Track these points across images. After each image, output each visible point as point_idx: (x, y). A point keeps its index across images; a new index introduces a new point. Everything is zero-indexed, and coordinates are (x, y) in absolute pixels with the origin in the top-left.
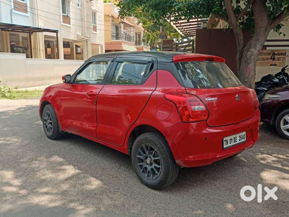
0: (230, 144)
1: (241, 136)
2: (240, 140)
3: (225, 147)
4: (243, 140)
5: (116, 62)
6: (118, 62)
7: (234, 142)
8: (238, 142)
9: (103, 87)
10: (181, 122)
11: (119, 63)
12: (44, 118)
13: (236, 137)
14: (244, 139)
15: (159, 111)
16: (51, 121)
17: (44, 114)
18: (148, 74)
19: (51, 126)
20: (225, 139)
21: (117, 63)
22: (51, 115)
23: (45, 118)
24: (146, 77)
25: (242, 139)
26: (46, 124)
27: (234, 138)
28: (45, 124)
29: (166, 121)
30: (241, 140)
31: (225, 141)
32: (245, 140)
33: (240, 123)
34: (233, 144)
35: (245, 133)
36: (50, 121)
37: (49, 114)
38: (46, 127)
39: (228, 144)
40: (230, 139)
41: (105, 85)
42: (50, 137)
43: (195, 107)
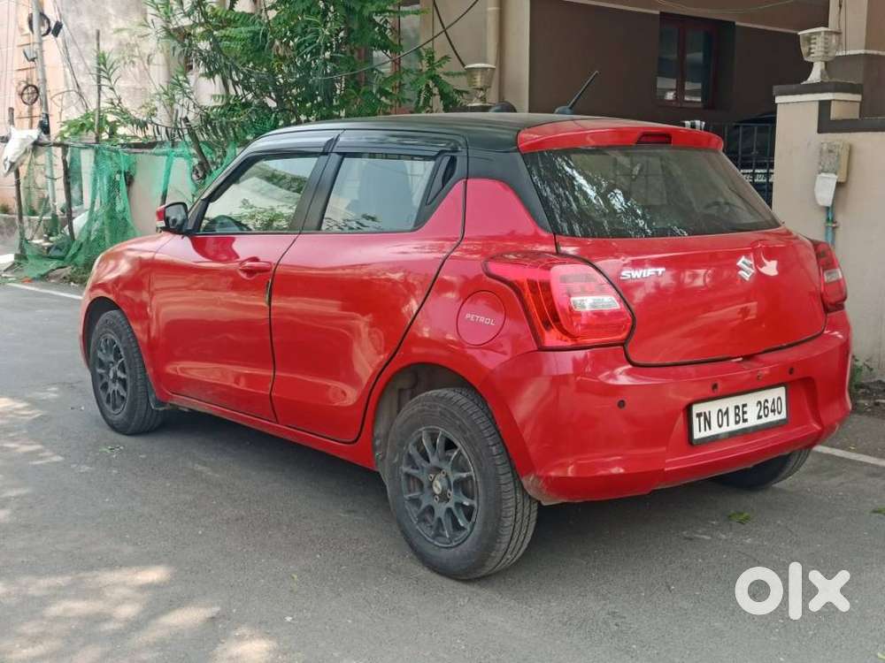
0: (720, 426)
1: (766, 401)
2: (759, 417)
3: (697, 435)
4: (772, 418)
5: (338, 153)
6: (344, 155)
7: (737, 422)
8: (753, 421)
9: (295, 240)
10: (536, 349)
11: (345, 159)
12: (95, 353)
13: (744, 406)
14: (779, 413)
15: (468, 316)
16: (124, 372)
17: (98, 342)
18: (437, 195)
19: (123, 393)
20: (697, 409)
21: (338, 157)
22: (126, 354)
23: (100, 354)
24: (431, 203)
25: (771, 414)
26: (101, 376)
27: (737, 407)
28: (99, 378)
29: (489, 346)
30: (766, 416)
31: (699, 415)
32: (783, 415)
33: (761, 357)
34: (733, 427)
35: (780, 392)
36: (120, 374)
37: (117, 350)
38: (105, 387)
39: (710, 428)
40: (720, 410)
41: (300, 234)
42: (117, 428)
43: (585, 298)
